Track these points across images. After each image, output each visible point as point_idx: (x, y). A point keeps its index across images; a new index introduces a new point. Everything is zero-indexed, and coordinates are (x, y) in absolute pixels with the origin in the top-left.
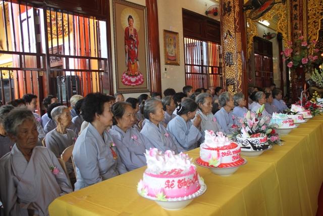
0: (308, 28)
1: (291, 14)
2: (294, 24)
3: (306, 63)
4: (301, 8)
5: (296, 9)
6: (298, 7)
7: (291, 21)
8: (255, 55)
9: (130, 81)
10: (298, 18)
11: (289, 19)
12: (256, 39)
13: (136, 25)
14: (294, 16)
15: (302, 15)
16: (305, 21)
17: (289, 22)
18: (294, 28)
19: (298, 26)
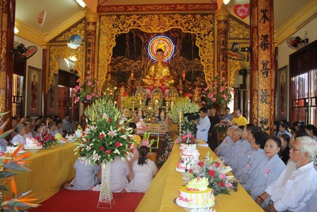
0: (98, 70)
1: (86, 57)
2: (87, 65)
3: (90, 99)
4: (93, 53)
5: (89, 53)
6: (91, 52)
7: (86, 62)
8: (60, 86)
9: (32, 110)
10: (91, 61)
11: (84, 60)
12: (60, 71)
13: (37, 80)
14: (87, 58)
15: (94, 59)
16: (96, 64)
17: (84, 63)
18: (87, 68)
19: (90, 67)
